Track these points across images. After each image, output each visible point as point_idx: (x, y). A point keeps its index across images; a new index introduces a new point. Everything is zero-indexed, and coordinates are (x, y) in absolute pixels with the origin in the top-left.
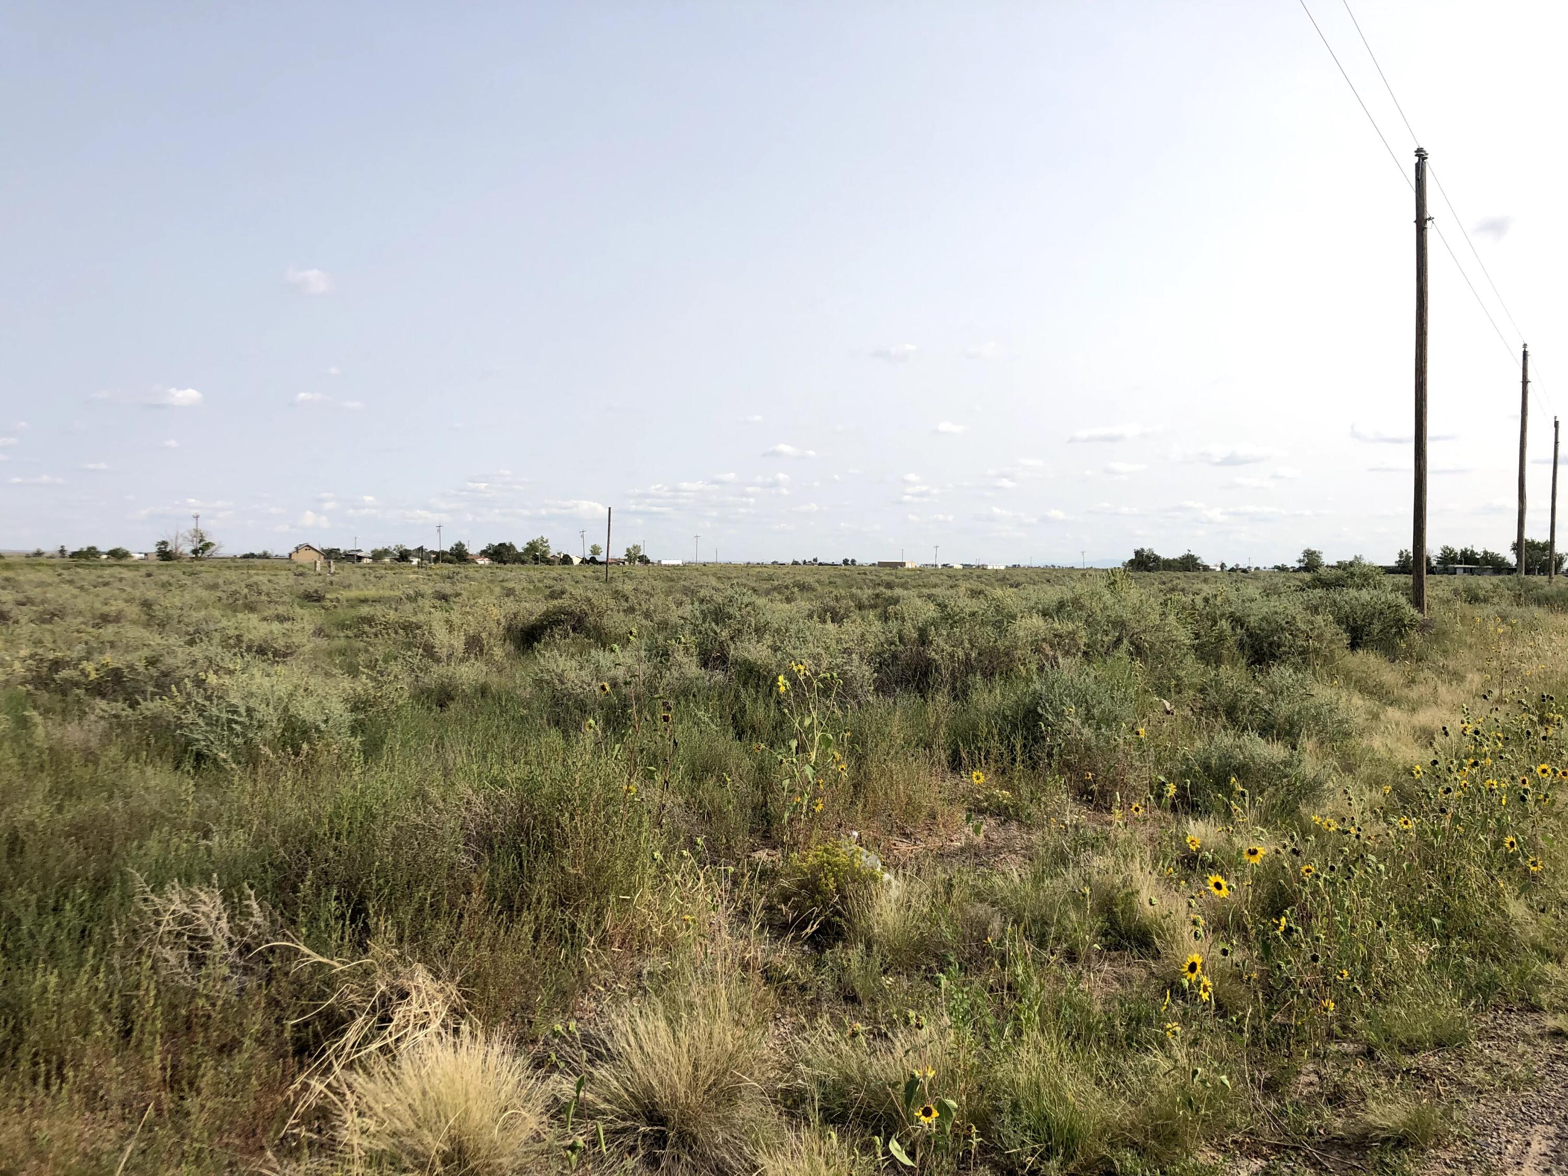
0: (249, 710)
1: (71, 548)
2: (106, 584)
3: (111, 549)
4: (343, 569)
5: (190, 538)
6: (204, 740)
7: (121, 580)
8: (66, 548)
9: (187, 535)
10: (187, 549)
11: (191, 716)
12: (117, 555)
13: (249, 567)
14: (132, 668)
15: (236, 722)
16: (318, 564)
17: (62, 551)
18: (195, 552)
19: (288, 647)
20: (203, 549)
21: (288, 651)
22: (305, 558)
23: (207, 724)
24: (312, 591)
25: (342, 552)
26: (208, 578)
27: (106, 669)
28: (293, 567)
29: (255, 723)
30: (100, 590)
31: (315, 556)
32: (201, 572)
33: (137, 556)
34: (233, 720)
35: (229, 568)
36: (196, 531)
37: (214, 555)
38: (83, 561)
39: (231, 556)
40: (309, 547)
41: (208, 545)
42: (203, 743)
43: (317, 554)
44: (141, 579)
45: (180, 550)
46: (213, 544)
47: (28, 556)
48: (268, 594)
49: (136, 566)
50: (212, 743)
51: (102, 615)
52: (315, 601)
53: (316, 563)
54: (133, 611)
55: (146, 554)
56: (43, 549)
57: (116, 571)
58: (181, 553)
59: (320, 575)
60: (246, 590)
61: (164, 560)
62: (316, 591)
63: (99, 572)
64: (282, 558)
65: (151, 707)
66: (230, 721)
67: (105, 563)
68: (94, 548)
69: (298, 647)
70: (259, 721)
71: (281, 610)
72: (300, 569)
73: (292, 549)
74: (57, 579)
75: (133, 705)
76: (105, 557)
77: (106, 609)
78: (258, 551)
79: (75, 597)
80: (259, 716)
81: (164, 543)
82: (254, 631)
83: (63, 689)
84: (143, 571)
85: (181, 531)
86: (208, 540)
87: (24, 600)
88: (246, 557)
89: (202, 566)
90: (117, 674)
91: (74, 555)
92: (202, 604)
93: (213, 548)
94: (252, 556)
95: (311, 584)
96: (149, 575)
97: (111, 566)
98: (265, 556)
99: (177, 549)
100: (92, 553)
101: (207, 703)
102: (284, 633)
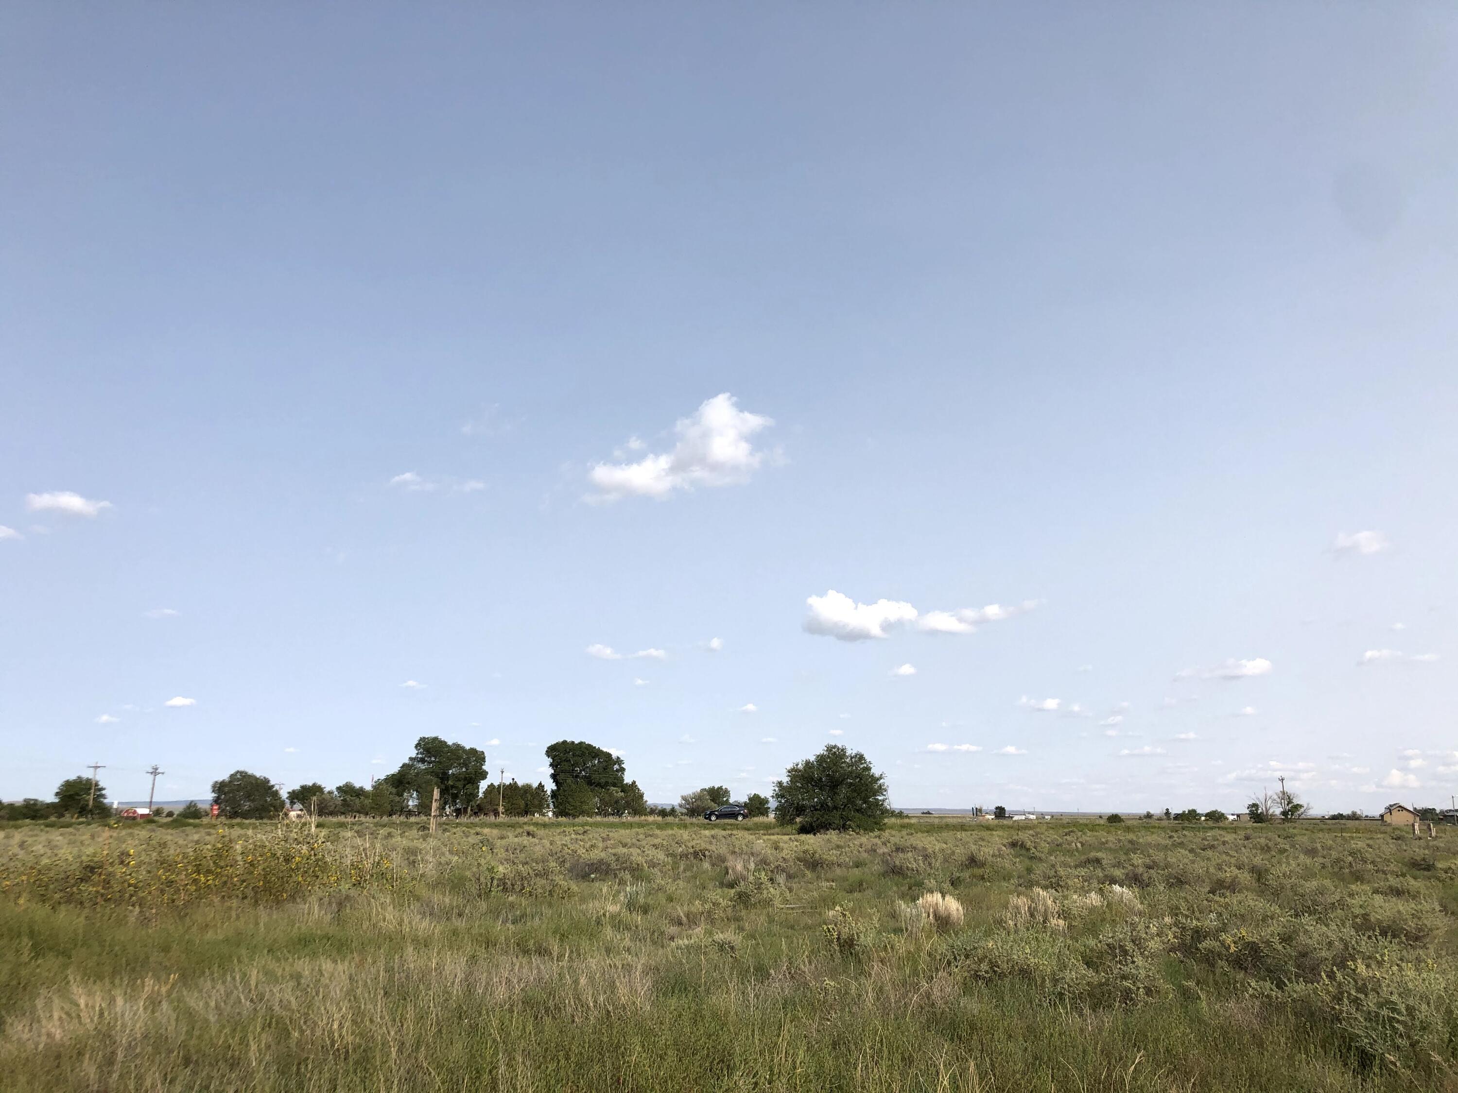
0: (1410, 1010)
1: (1176, 810)
2: (1212, 847)
3: (1208, 811)
4: (1445, 831)
5: (1279, 800)
6: (1366, 1037)
7: (1224, 843)
8: (1170, 811)
9: (1276, 797)
10: (1277, 810)
11: (1346, 1006)
12: (1215, 817)
13: (1342, 830)
14: (1268, 943)
15: (1398, 1021)
16: (1416, 827)
17: (1167, 813)
18: (1284, 813)
19: (1420, 930)
20: (1292, 811)
21: (1421, 934)
22: (1398, 819)
23: (1366, 1020)
24: (1418, 858)
25: (1438, 811)
26: (1303, 840)
27: (1242, 942)
28: (1389, 829)
29: (1417, 1023)
30: (1209, 853)
31: (1410, 818)
32: (1295, 835)
33: (1231, 818)
34: (1394, 1018)
35: (1321, 830)
36: (1283, 793)
37: (1303, 816)
38: (1186, 824)
39: (1319, 817)
40: (1402, 808)
41: (1297, 807)
42: (1366, 1040)
43: (1410, 814)
44: (1240, 842)
45: (1271, 812)
46: (1301, 806)
47: (1140, 818)
48: (1372, 862)
49: (1233, 828)
50: (1375, 1041)
51: (1218, 880)
52: (1424, 869)
53: (1413, 826)
54: (1245, 877)
55: (1238, 816)
56: (1152, 812)
57: (1216, 832)
58: (1271, 815)
59: (1420, 838)
60: (1350, 858)
61: (1256, 822)
62: (1424, 859)
63: (1201, 834)
64: (1373, 819)
65: (1299, 988)
66: (1391, 1020)
67: (1204, 824)
68: (1194, 811)
69: (1431, 930)
70: (1421, 1022)
71: (1393, 881)
72: (1397, 832)
73: (1382, 811)
74: (1169, 842)
75: (1280, 986)
76: (1203, 818)
77: (1221, 875)
78: (1346, 812)
79: (1193, 862)
80: (1422, 1017)
81: (1255, 806)
82: (1380, 911)
83: (1209, 959)
84: (1242, 834)
85: (1269, 793)
86: (1296, 802)
87: (1152, 864)
88: (1334, 818)
89: (1294, 828)
90: (1253, 948)
91: (1177, 817)
92: (1309, 874)
93: (1302, 810)
94: (1339, 817)
95: (1418, 851)
96: (1247, 838)
97: (1212, 828)
98: (1354, 817)
99: (1267, 811)
100: (1192, 815)
101: (1362, 996)
102: (1413, 914)
